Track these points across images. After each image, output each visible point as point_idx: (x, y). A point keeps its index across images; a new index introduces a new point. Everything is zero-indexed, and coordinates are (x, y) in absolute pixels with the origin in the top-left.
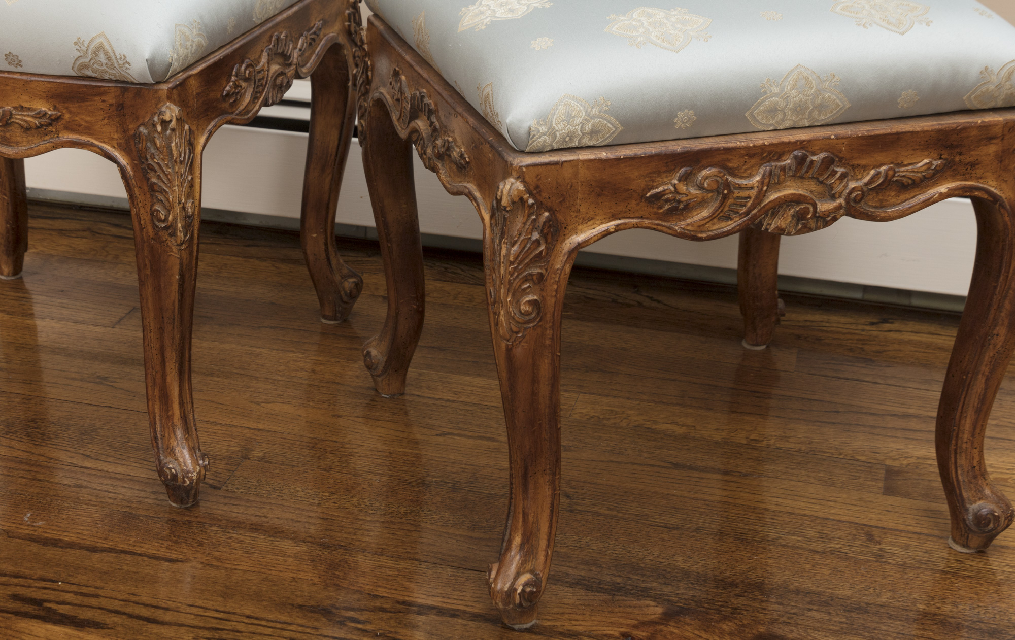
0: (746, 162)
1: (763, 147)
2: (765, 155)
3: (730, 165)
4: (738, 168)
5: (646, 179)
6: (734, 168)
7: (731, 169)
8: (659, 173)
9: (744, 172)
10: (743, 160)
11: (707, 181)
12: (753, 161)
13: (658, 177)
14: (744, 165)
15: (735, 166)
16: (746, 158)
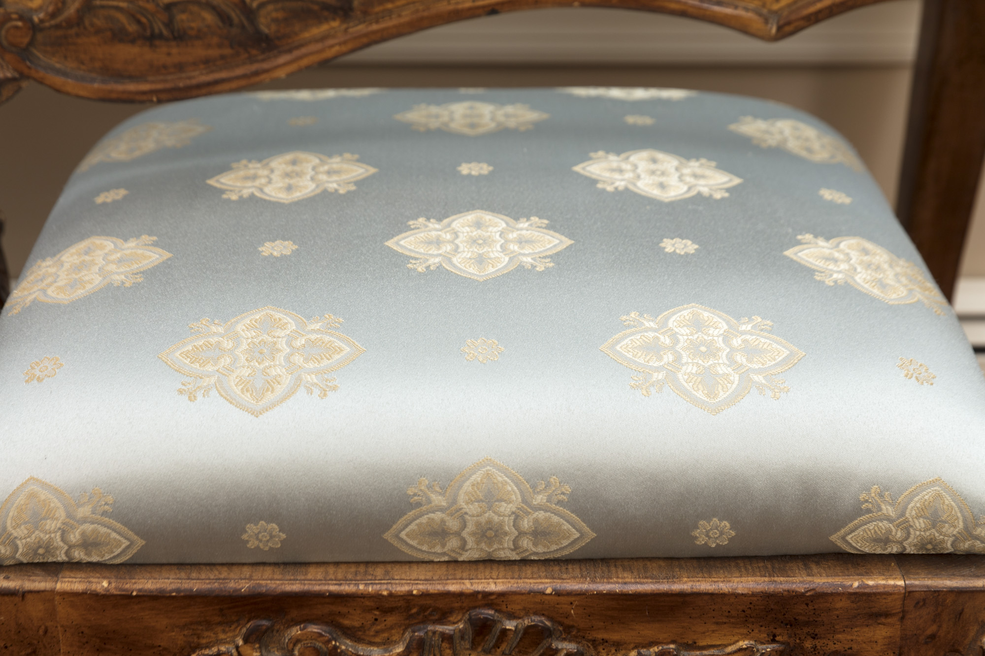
0: (376, 620)
1: (408, 597)
2: (414, 611)
3: (346, 622)
4: (362, 628)
5: (186, 632)
6: (354, 627)
7: (348, 628)
8: (209, 625)
9: (375, 636)
10: (370, 617)
11: (299, 645)
12: (391, 619)
13: (207, 630)
14: (373, 624)
15: (357, 624)
16: (377, 613)
